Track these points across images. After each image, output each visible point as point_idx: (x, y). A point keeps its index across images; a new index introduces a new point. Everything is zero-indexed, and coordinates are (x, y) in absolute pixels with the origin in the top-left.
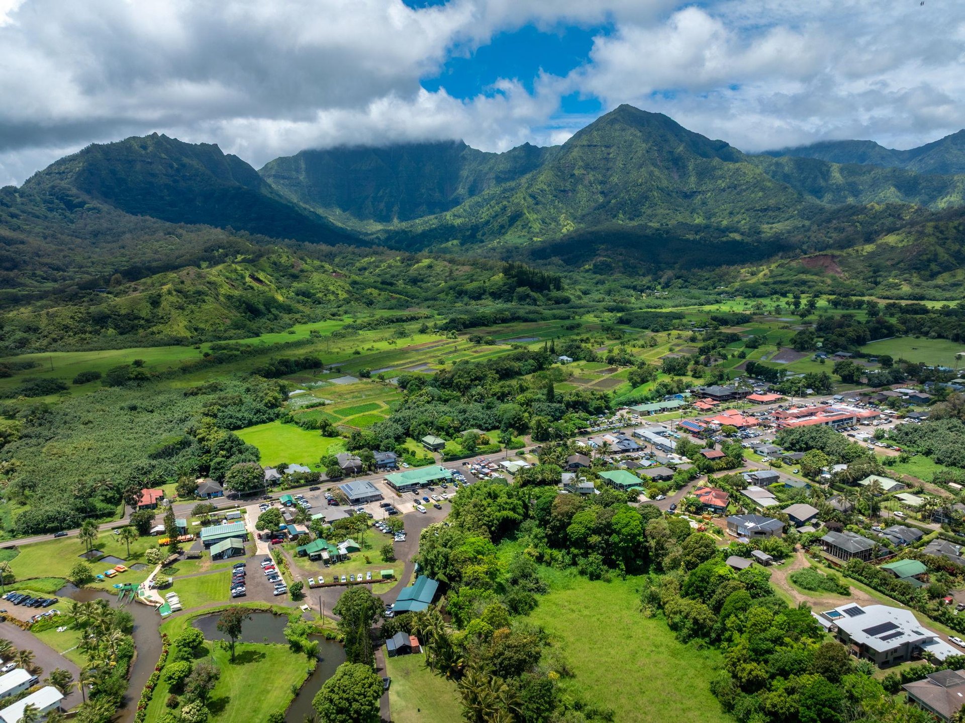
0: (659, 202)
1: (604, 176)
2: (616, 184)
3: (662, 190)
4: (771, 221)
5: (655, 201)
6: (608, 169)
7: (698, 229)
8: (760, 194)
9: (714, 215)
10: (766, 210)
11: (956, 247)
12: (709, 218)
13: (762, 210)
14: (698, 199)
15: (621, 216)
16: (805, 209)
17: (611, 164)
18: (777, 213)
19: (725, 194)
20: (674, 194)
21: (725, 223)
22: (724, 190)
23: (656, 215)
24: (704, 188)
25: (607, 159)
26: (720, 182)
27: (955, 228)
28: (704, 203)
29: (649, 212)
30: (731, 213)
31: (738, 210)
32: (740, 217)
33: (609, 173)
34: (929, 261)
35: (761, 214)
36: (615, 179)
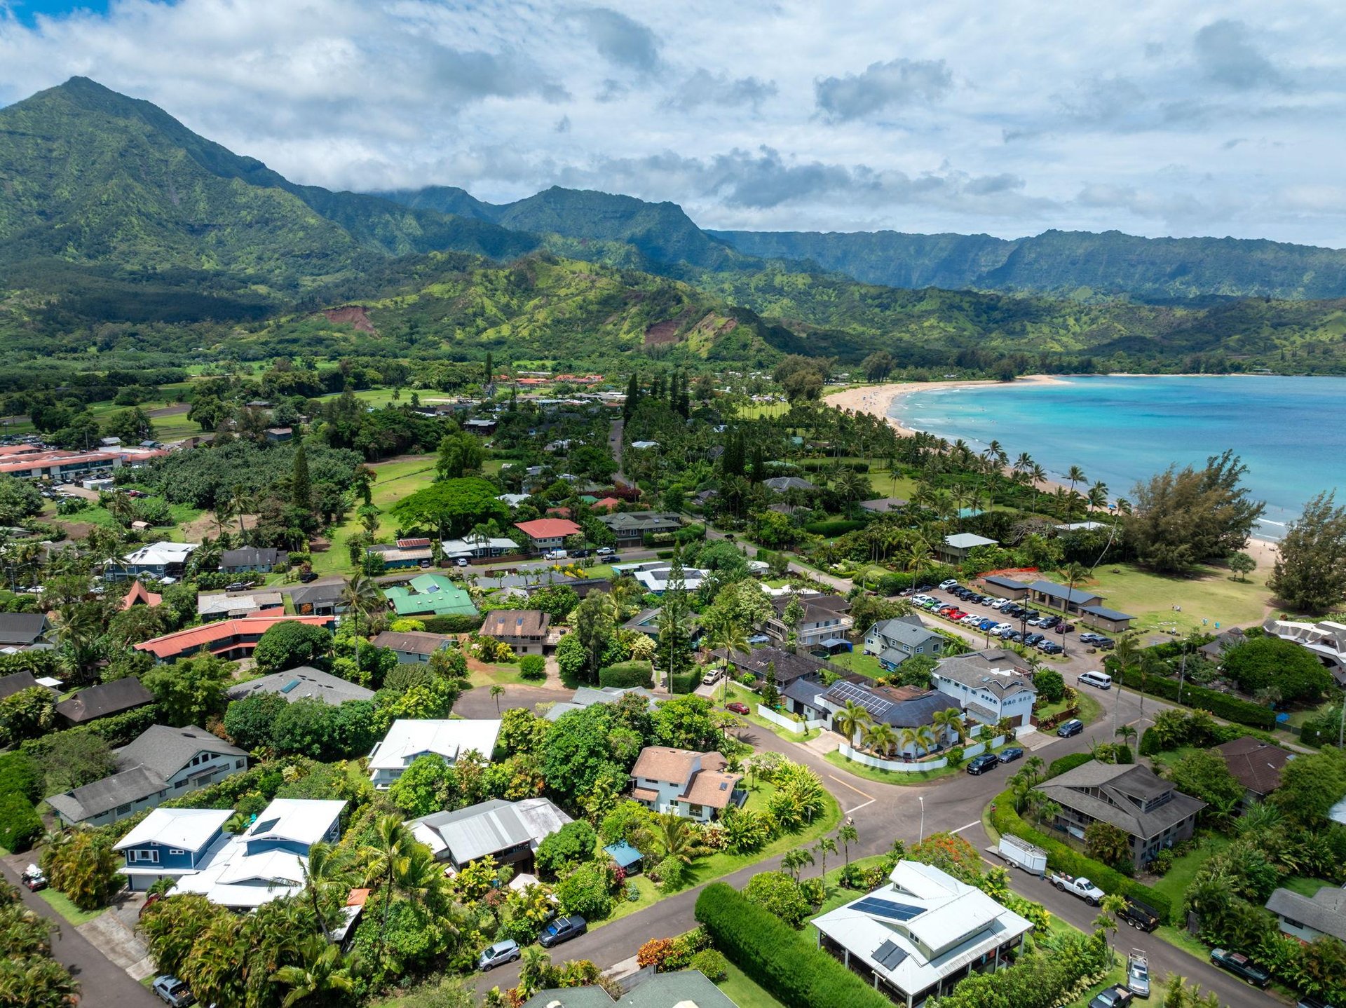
0: (142, 234)
1: (44, 185)
2: (67, 201)
3: (148, 216)
4: (316, 271)
5: (134, 231)
6: (51, 176)
7: (203, 277)
8: (301, 234)
9: (235, 259)
10: (308, 256)
11: (504, 300)
12: (228, 264)
13: (302, 256)
14: (212, 236)
15: (71, 250)
16: (360, 257)
17: (55, 168)
18: (323, 261)
19: (252, 232)
20: (170, 225)
21: (250, 271)
22: (250, 226)
23: (136, 254)
24: (220, 220)
25: (49, 160)
26: (244, 213)
27: (506, 277)
28: (220, 243)
29: (123, 247)
30: (260, 258)
31: (269, 254)
32: (272, 263)
33: (54, 181)
34: (475, 315)
35: (302, 261)
36: (64, 193)
